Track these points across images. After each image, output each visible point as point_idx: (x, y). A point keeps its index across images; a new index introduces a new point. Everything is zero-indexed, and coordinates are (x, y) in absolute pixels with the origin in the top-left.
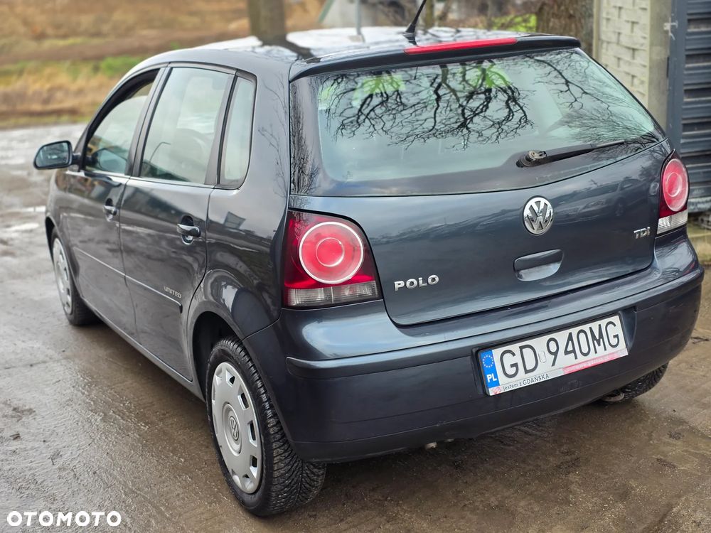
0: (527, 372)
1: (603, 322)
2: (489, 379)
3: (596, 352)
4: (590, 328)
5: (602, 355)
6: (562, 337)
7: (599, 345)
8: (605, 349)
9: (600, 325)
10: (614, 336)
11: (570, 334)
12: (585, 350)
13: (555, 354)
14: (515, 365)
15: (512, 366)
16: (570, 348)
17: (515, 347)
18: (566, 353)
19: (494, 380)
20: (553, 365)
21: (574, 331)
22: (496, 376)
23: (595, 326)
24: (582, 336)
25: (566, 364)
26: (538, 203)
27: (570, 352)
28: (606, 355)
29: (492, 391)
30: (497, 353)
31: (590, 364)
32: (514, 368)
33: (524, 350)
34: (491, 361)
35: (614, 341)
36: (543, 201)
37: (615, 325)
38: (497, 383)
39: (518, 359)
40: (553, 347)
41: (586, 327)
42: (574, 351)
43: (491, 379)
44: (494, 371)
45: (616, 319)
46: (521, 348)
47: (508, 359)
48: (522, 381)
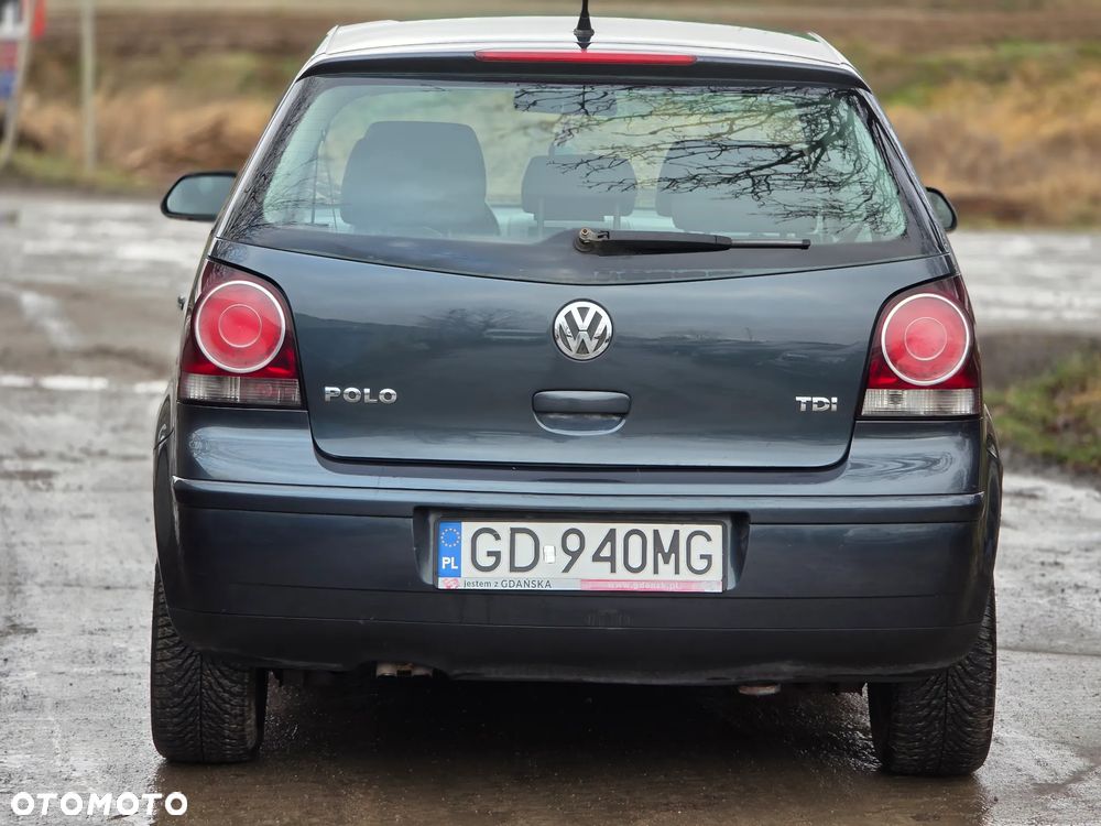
0: (513, 568)
1: (686, 530)
2: (444, 563)
3: (656, 571)
4: (656, 533)
5: (667, 578)
6: (595, 532)
7: (666, 561)
8: (677, 572)
10: (702, 557)
11: (612, 532)
12: (635, 562)
13: (575, 555)
14: (497, 555)
15: (490, 554)
16: (606, 552)
17: (503, 528)
18: (597, 558)
19: (454, 567)
20: (567, 570)
21: (622, 529)
22: (458, 562)
23: (666, 531)
24: (635, 541)
25: (590, 575)
26: (583, 311)
27: (605, 559)
28: (674, 581)
29: (443, 584)
30: (468, 528)
31: (636, 587)
32: (493, 559)
33: (518, 536)
34: (456, 539)
35: (700, 564)
36: (593, 309)
37: (709, 539)
38: (457, 574)
39: (503, 546)
40: (573, 543)
41: (648, 529)
42: (612, 559)
43: (448, 566)
44: (456, 554)
45: (715, 531)
46: (514, 531)
47: (486, 543)
48: (501, 579)
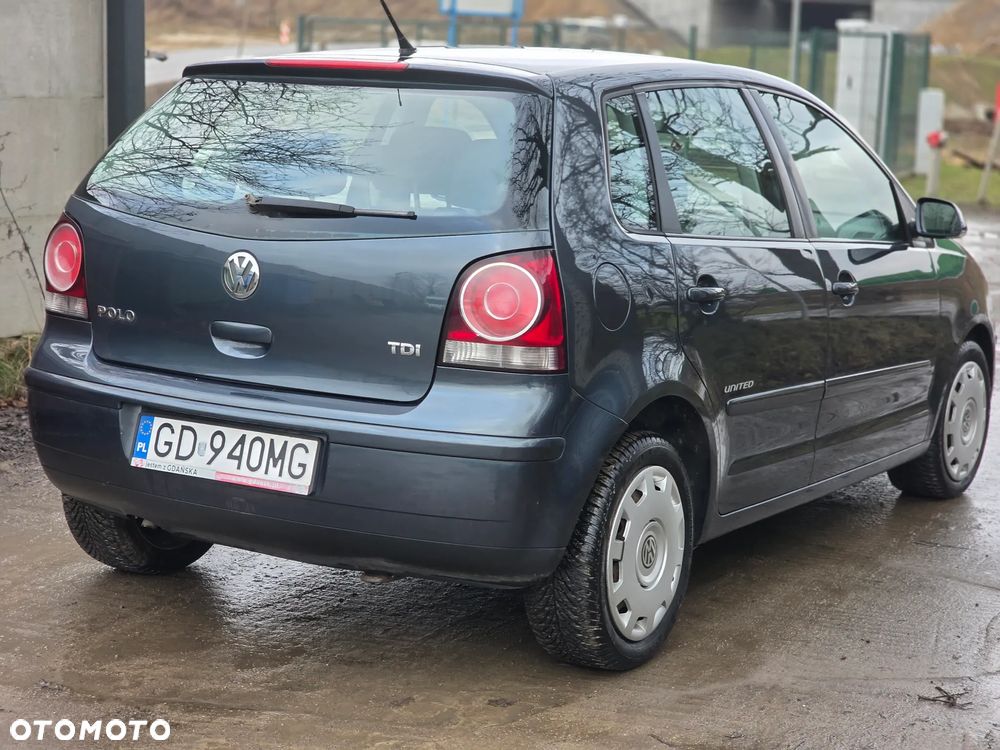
0: (178, 457)
1: (293, 441)
2: (139, 447)
3: (266, 473)
4: (272, 441)
5: (273, 479)
6: (233, 435)
7: (275, 466)
8: (280, 475)
9: (286, 443)
10: (300, 465)
11: (244, 436)
12: (254, 463)
13: (217, 452)
14: (170, 444)
15: (166, 443)
16: (237, 453)
17: (177, 424)
18: (230, 456)
19: (144, 451)
20: (209, 463)
21: (251, 435)
22: (147, 448)
23: (279, 440)
24: (257, 445)
25: (224, 469)
26: (241, 259)
27: (235, 458)
28: (276, 482)
29: (135, 462)
30: (158, 421)
31: (250, 483)
32: (168, 447)
33: (185, 432)
34: (148, 428)
35: (297, 471)
36: (248, 257)
37: (307, 451)
38: (144, 456)
39: (174, 439)
40: (218, 442)
41: (267, 437)
42: (239, 458)
43: (141, 449)
44: (146, 440)
45: (313, 445)
46: (183, 428)
47: (166, 434)
48: (168, 465)
